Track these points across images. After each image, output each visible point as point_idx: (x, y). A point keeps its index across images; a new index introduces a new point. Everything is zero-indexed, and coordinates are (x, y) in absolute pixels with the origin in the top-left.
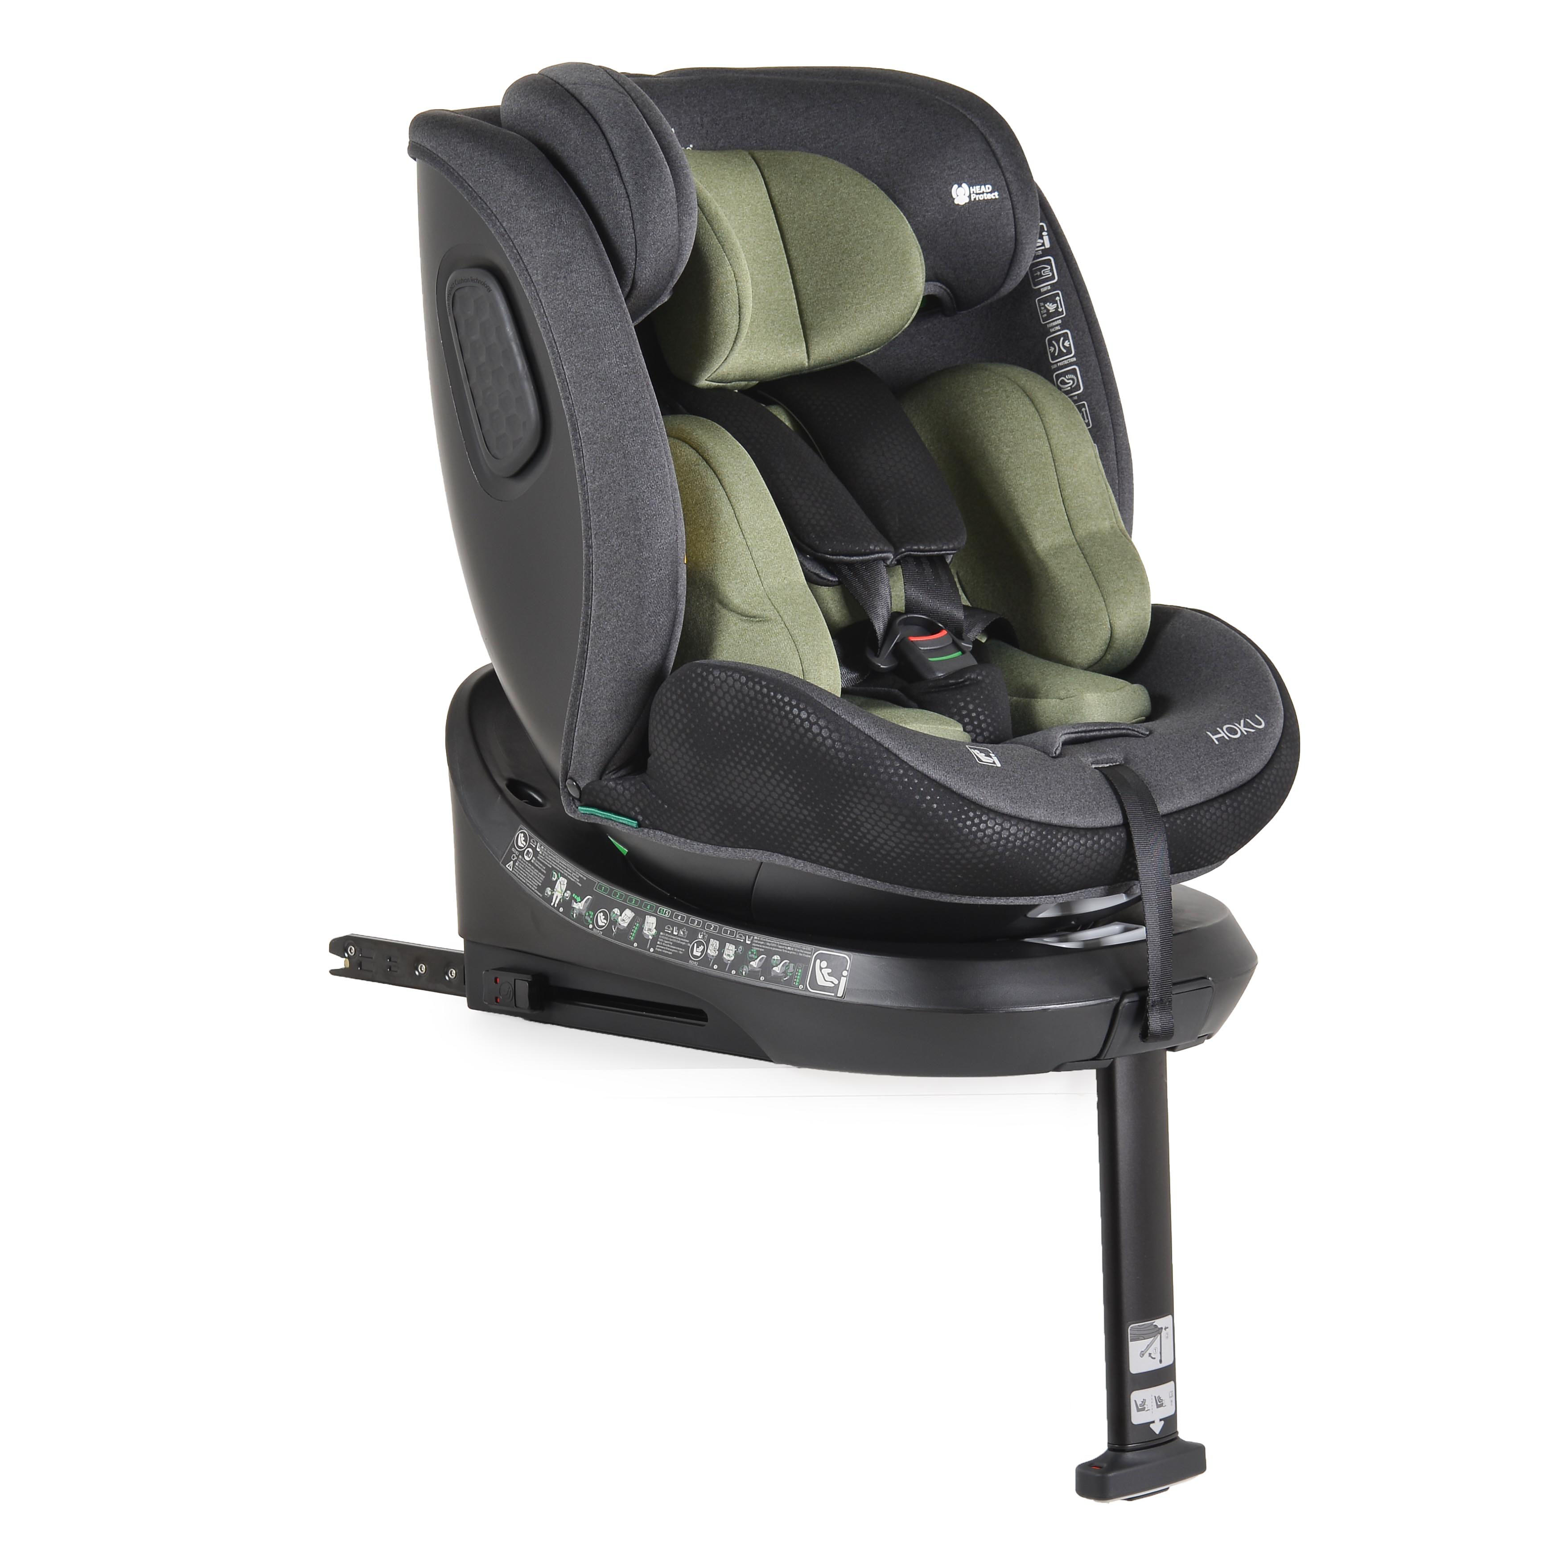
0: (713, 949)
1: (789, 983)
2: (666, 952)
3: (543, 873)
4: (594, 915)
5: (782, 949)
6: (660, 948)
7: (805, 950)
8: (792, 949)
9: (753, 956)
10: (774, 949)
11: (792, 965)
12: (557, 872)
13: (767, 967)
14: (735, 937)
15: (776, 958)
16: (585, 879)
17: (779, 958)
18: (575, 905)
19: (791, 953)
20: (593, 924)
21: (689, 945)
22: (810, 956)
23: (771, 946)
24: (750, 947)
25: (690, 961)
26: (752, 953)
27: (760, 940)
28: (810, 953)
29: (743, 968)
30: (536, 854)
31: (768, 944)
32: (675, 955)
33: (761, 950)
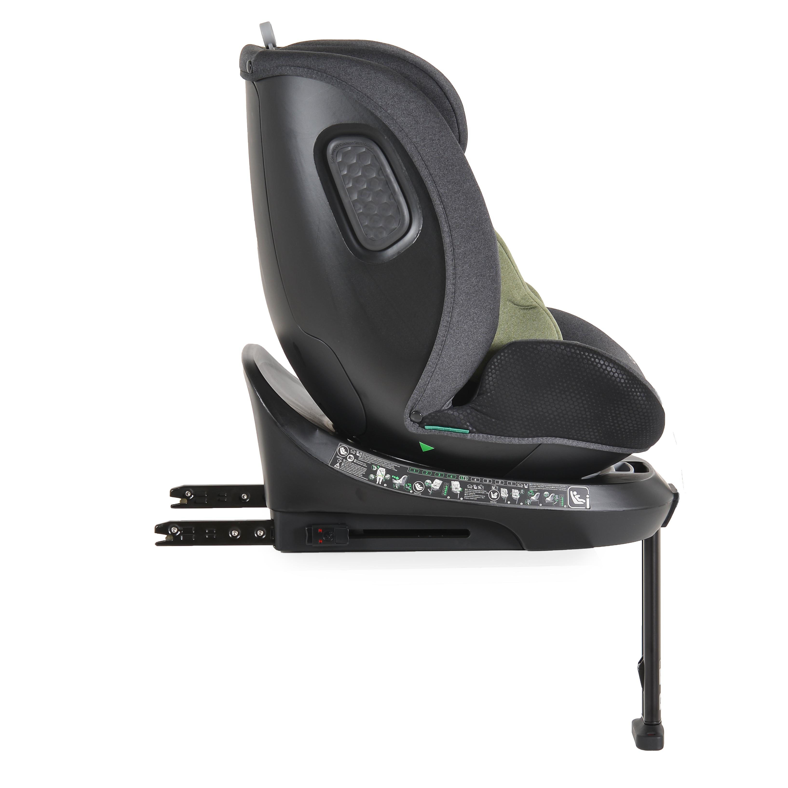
0: (504, 493)
1: (558, 505)
2: (472, 499)
3: (365, 467)
4: (412, 485)
5: (548, 488)
6: (468, 497)
7: (562, 487)
8: (555, 488)
9: (532, 494)
10: (543, 489)
11: (557, 496)
12: (376, 465)
13: (542, 499)
14: (517, 485)
15: (546, 494)
16: (399, 467)
17: (548, 493)
18: (395, 481)
20: (412, 490)
21: (487, 493)
22: (566, 490)
23: (541, 488)
24: (528, 489)
25: (491, 501)
26: (531, 492)
27: (533, 485)
28: (566, 488)
29: (527, 501)
30: (356, 457)
31: (539, 487)
32: (478, 500)
33: (535, 490)
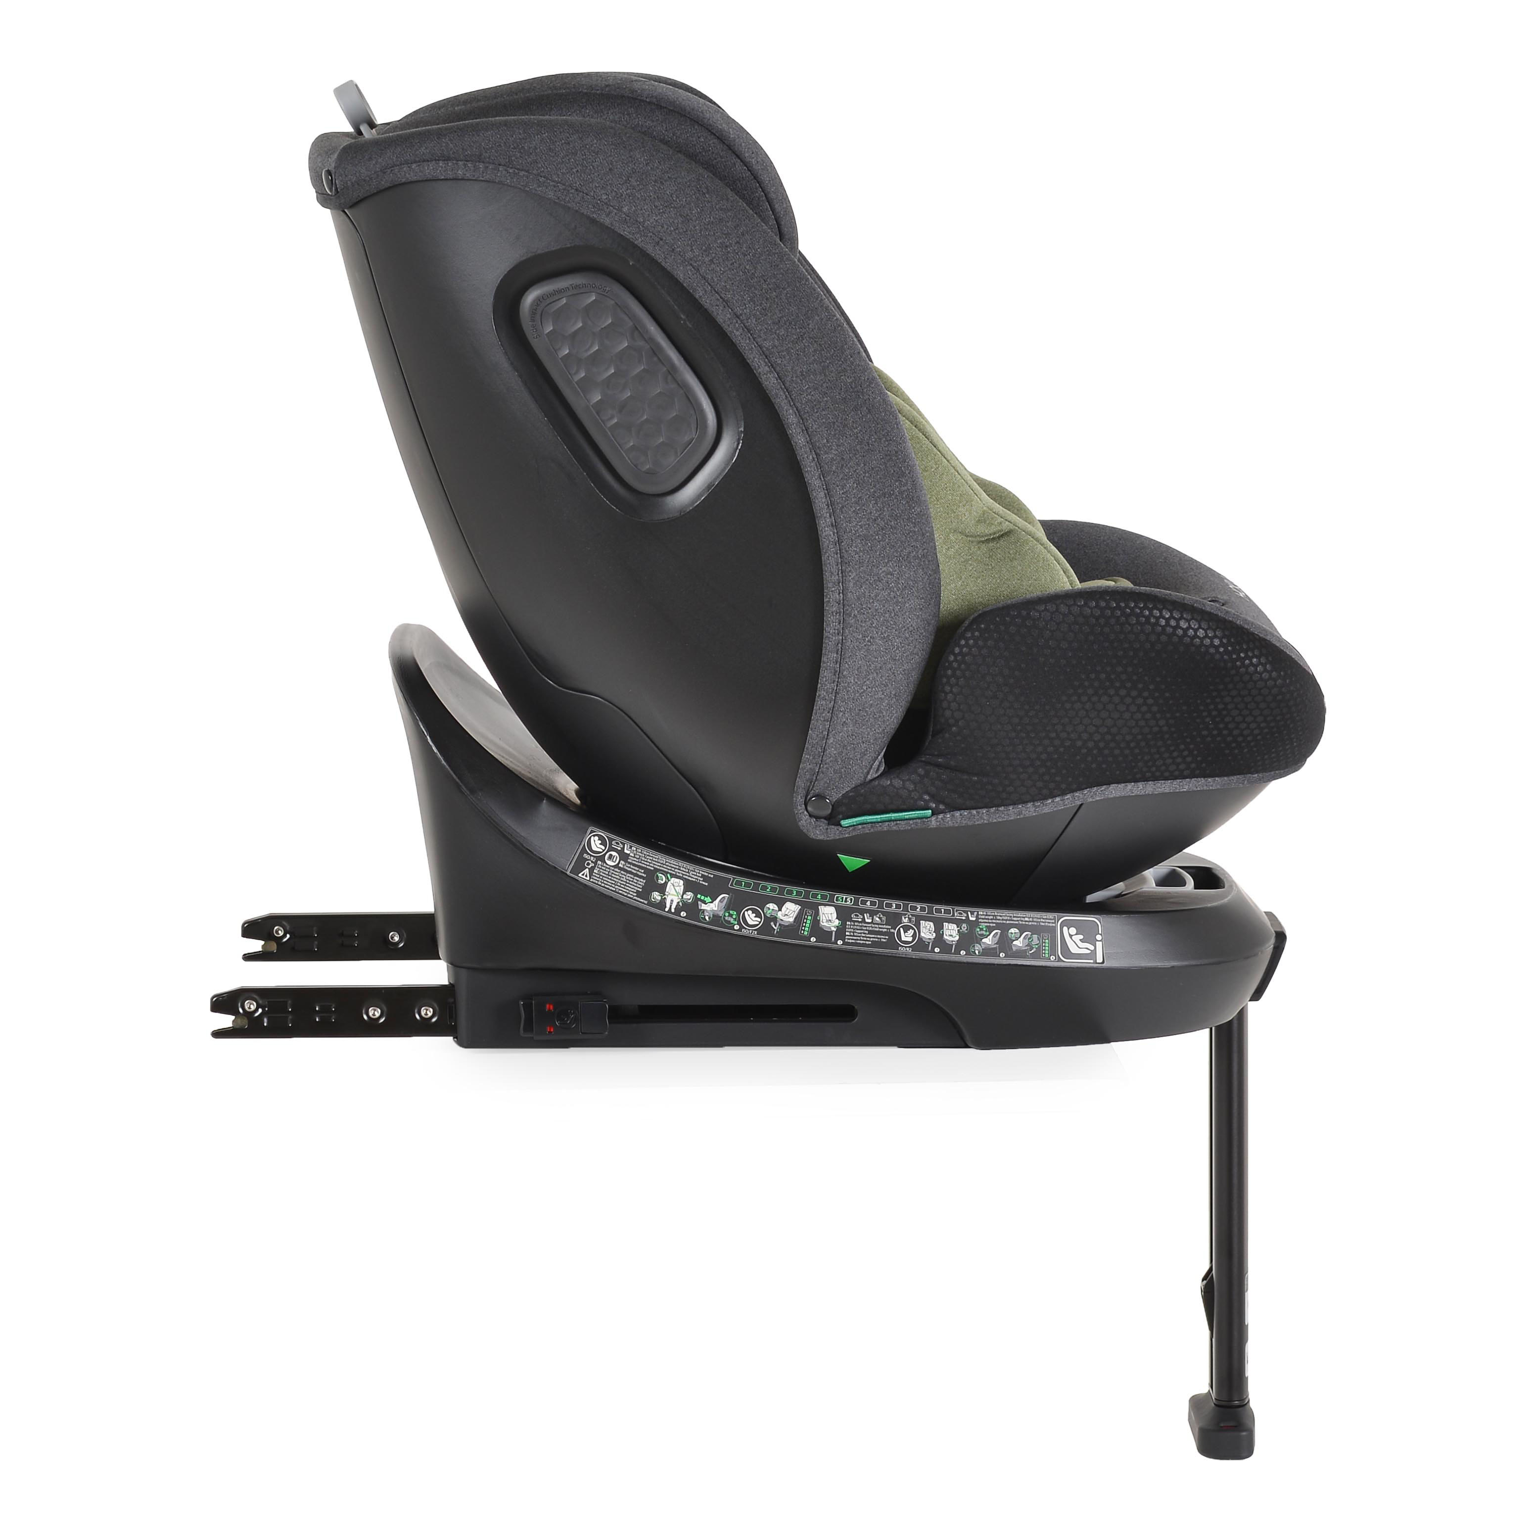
0: (927, 931)
1: (1037, 955)
2: (862, 942)
3: (641, 877)
4: (738, 915)
5: (1018, 921)
6: (852, 939)
7: (1047, 919)
8: (1031, 919)
9: (984, 933)
10: (1008, 922)
11: (1035, 936)
12: (665, 873)
13: (1005, 943)
14: (953, 915)
15: (1013, 932)
16: (712, 876)
17: (1017, 931)
18: (703, 907)
19: (1030, 923)
20: (739, 923)
21: (892, 931)
22: (1054, 925)
23: (1003, 920)
24: (976, 923)
25: (900, 948)
26: (981, 929)
27: (986, 915)
28: (1053, 921)
29: (974, 946)
30: (624, 857)
31: (999, 918)
32: (874, 944)
33: (991, 925)
